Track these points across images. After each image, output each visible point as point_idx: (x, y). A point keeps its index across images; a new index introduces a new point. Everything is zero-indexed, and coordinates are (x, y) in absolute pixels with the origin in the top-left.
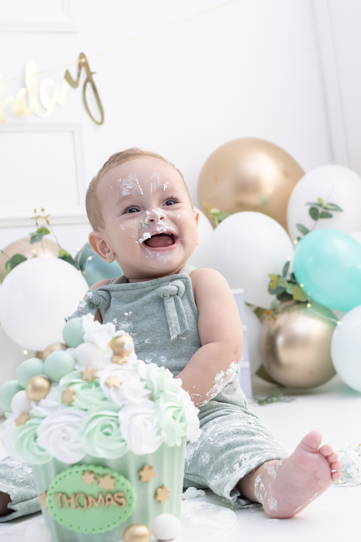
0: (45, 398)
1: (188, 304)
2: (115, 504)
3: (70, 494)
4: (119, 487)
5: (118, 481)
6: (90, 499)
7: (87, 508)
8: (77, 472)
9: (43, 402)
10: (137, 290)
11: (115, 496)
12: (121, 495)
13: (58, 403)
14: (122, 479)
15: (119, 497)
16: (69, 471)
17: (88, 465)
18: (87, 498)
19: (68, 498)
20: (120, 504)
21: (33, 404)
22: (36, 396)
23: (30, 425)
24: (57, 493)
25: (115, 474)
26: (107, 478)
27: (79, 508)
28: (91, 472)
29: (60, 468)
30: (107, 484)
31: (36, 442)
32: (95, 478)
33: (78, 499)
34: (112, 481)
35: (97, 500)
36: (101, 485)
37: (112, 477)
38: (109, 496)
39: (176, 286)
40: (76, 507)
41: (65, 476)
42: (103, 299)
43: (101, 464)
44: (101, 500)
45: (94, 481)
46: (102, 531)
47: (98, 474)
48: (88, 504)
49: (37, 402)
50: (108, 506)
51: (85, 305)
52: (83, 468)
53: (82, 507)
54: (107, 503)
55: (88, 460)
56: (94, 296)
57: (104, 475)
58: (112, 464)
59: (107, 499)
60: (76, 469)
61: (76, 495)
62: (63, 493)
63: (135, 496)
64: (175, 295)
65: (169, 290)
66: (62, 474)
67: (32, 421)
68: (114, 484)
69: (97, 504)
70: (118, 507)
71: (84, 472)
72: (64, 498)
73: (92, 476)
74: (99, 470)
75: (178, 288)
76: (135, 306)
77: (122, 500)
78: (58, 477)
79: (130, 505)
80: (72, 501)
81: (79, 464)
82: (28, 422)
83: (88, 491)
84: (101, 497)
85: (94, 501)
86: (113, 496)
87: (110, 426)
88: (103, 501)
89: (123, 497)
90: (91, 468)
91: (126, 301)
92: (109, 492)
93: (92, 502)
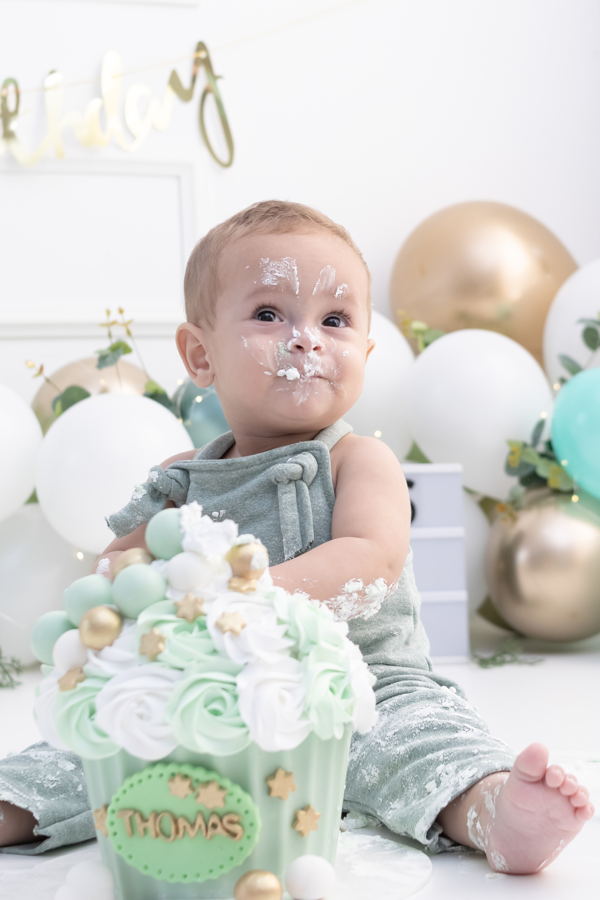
0: (111, 645)
1: (323, 497)
2: (225, 834)
3: (147, 812)
4: (232, 804)
5: (231, 794)
6: (182, 823)
7: (175, 839)
8: (161, 775)
9: (107, 651)
10: (234, 472)
11: (225, 820)
12: (235, 818)
13: (133, 655)
14: (238, 791)
15: (232, 822)
16: (147, 772)
17: (180, 764)
18: (176, 821)
19: (144, 820)
20: (233, 835)
21: (91, 654)
22: (97, 640)
23: (84, 690)
24: (124, 810)
25: (227, 783)
26: (212, 788)
27: (161, 838)
28: (186, 777)
29: (132, 767)
30: (211, 799)
31: (93, 720)
32: (192, 788)
33: (160, 822)
34: (221, 794)
35: (193, 825)
36: (200, 799)
37: (221, 788)
38: (214, 819)
39: (300, 465)
40: (157, 835)
41: (140, 781)
42: (177, 483)
43: (203, 763)
44: (200, 826)
45: (190, 792)
46: (200, 880)
47: (197, 781)
48: (177, 831)
49: (98, 651)
50: (211, 838)
51: (143, 494)
52: (172, 768)
53: (167, 836)
54: (210, 832)
55: (181, 756)
56: (161, 479)
57: (207, 783)
58: (221, 766)
59: (210, 824)
60: (159, 769)
61: (157, 814)
62: (136, 811)
63: (259, 822)
64: (297, 480)
65: (285, 471)
66: (135, 778)
67: (87, 683)
68: (224, 800)
69: (192, 833)
70: (229, 840)
71: (173, 775)
72: (137, 819)
73: (186, 784)
74: (200, 774)
75: (303, 467)
76: (231, 500)
77: (236, 828)
78: (128, 782)
79: (249, 837)
80: (150, 825)
81: (166, 762)
82: (80, 685)
83: (178, 810)
84: (200, 821)
85: (188, 826)
86: (221, 820)
87: (222, 699)
88: (203, 827)
89: (238, 823)
90: (186, 770)
91: (215, 491)
92: (213, 813)
93: (185, 828)
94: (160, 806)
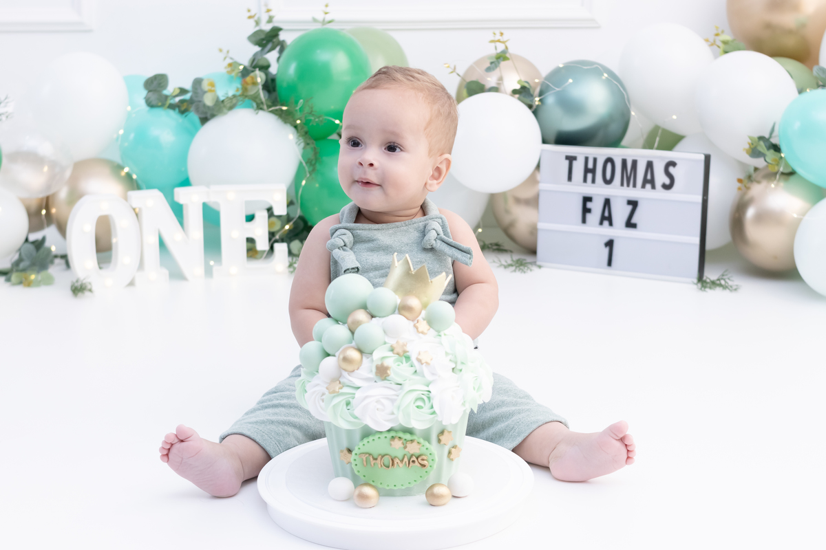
0: (357, 369)
2: (419, 465)
3: (376, 455)
5: (423, 446)
6: (396, 460)
8: (386, 438)
11: (419, 459)
12: (425, 458)
14: (427, 444)
15: (422, 460)
16: (377, 436)
17: (396, 431)
18: (393, 460)
19: (375, 459)
20: (424, 466)
21: (344, 373)
22: (348, 367)
23: (344, 393)
24: (363, 454)
26: (414, 444)
27: (384, 468)
28: (400, 438)
29: (367, 433)
30: (413, 449)
31: (348, 409)
32: (403, 444)
33: (384, 460)
34: (418, 447)
35: (401, 461)
37: (419, 443)
40: (382, 467)
41: (373, 440)
43: (409, 431)
44: (405, 463)
45: (402, 446)
46: (403, 488)
47: (406, 440)
48: (393, 465)
49: (349, 372)
50: (413, 467)
52: (393, 434)
53: (388, 467)
54: (412, 464)
55: (397, 428)
59: (411, 461)
60: (385, 434)
61: (382, 456)
62: (370, 454)
66: (371, 438)
67: (345, 390)
68: (419, 449)
69: (401, 465)
70: (421, 468)
71: (393, 438)
72: (370, 458)
73: (400, 442)
77: (425, 463)
78: (365, 440)
80: (378, 461)
81: (389, 431)
82: (341, 391)
83: (394, 454)
84: (405, 459)
85: (399, 462)
86: (417, 459)
87: (423, 400)
89: (426, 460)
90: (401, 434)
92: (413, 455)
93: (397, 463)
94: (383, 452)
